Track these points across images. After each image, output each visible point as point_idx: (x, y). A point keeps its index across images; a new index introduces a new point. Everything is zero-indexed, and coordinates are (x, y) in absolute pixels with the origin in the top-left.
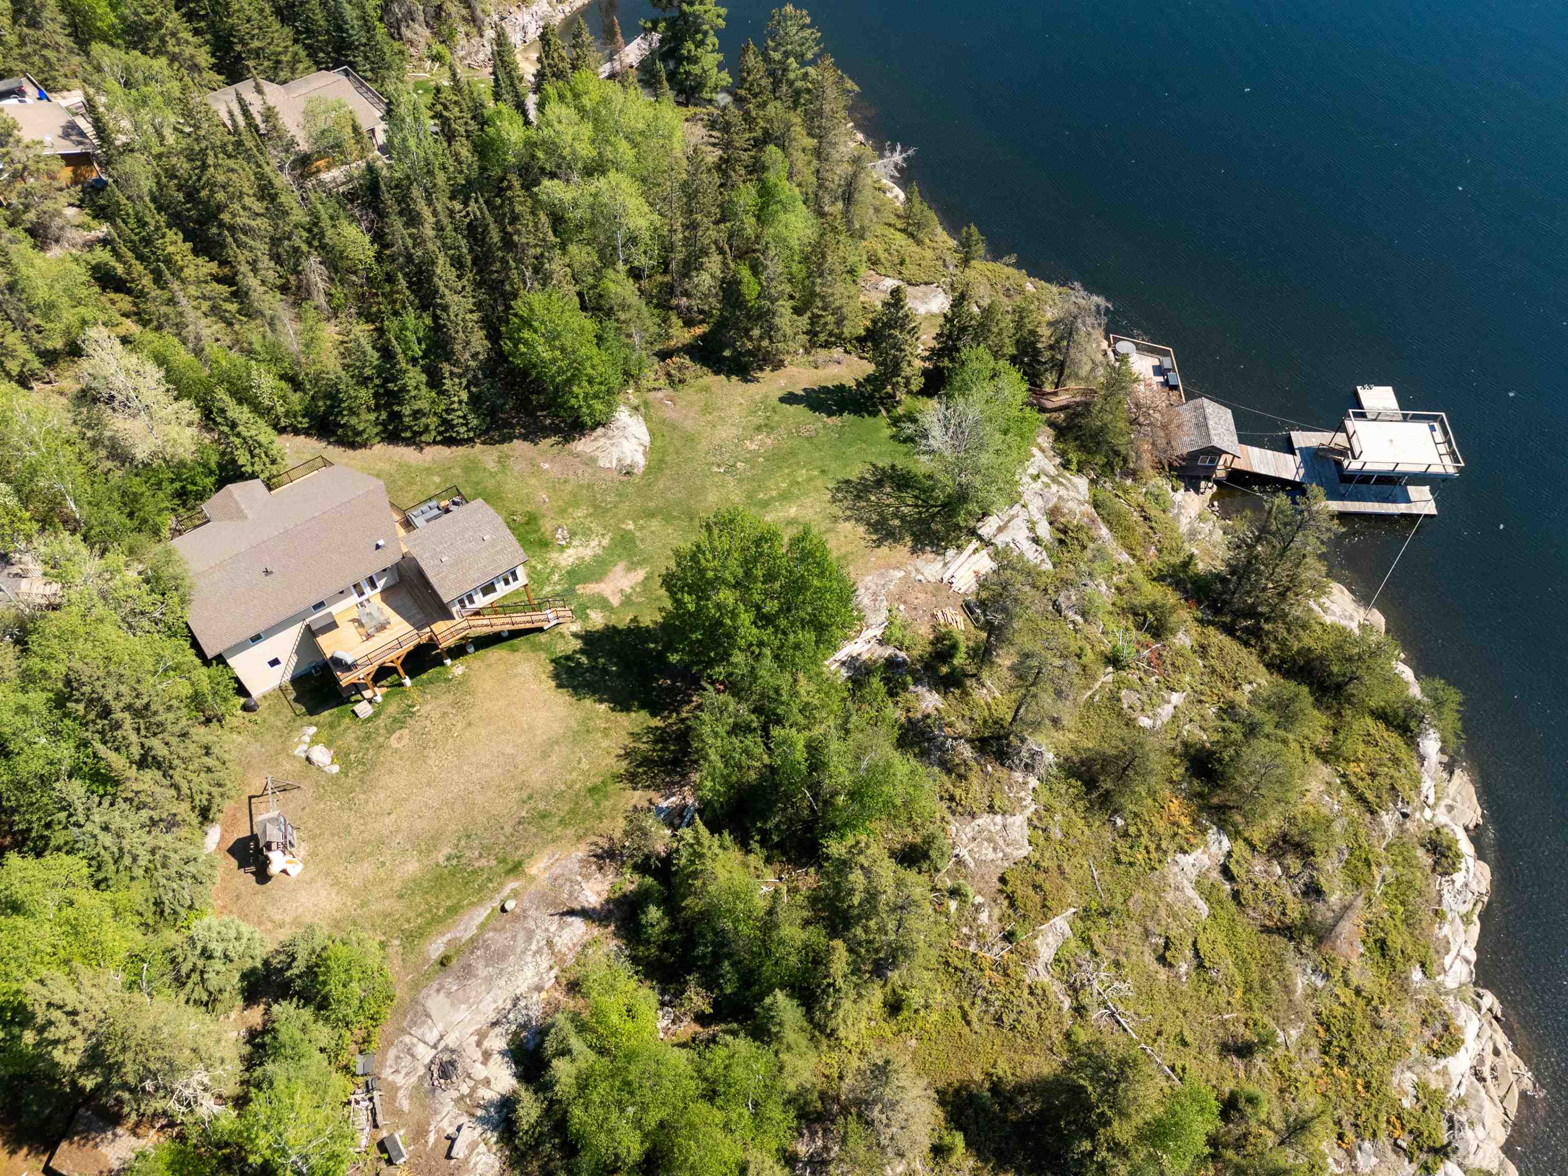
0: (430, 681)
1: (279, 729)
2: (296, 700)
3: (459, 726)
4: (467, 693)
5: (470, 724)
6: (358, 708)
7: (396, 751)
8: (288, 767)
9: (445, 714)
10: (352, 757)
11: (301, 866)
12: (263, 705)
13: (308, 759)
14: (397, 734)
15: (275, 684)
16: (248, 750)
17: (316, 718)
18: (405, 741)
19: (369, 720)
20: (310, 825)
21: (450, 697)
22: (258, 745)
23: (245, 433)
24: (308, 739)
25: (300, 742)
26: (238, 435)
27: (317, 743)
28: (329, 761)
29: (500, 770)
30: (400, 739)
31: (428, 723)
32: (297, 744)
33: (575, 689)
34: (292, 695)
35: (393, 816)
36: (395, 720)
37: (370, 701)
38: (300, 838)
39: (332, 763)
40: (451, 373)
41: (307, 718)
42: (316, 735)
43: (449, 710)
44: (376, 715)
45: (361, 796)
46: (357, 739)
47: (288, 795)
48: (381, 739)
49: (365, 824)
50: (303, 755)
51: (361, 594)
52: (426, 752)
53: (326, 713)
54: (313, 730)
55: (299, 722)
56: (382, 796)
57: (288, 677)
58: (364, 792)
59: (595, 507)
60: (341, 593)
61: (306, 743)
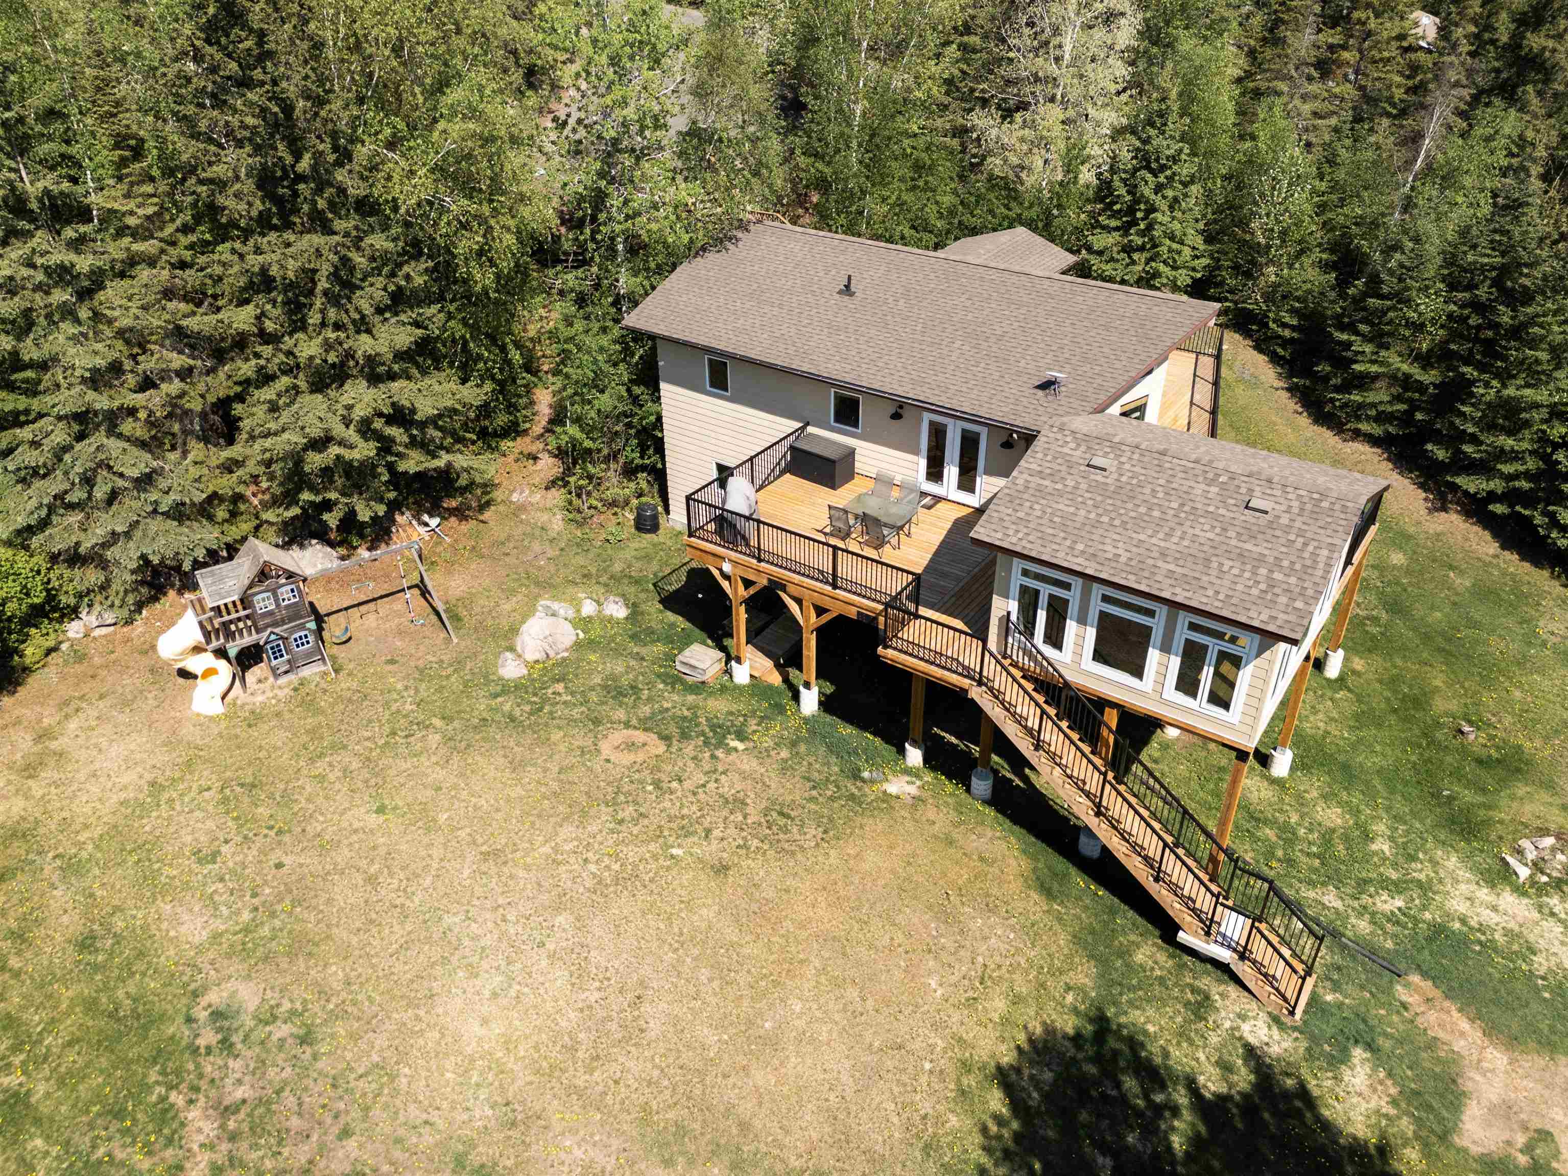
0: (833, 745)
1: (605, 568)
3: (708, 849)
4: (826, 823)
5: (723, 869)
6: (695, 649)
7: (588, 752)
8: (507, 607)
9: (735, 803)
10: (557, 688)
14: (644, 737)
16: (535, 544)
17: (655, 608)
18: (626, 758)
19: (677, 682)
21: (797, 796)
22: (551, 554)
24: (586, 609)
25: (578, 602)
27: (583, 627)
28: (532, 654)
30: (628, 746)
31: (697, 780)
32: (570, 600)
35: (373, 820)
36: (686, 720)
39: (530, 662)
41: (648, 597)
42: (605, 620)
43: (756, 807)
44: (694, 688)
45: (434, 738)
46: (610, 677)
47: (430, 630)
48: (619, 715)
49: (346, 775)
50: (539, 615)
52: (599, 810)
53: (672, 617)
54: (618, 613)
55: (633, 589)
56: (439, 774)
58: (446, 740)
60: (896, 416)
61: (578, 611)
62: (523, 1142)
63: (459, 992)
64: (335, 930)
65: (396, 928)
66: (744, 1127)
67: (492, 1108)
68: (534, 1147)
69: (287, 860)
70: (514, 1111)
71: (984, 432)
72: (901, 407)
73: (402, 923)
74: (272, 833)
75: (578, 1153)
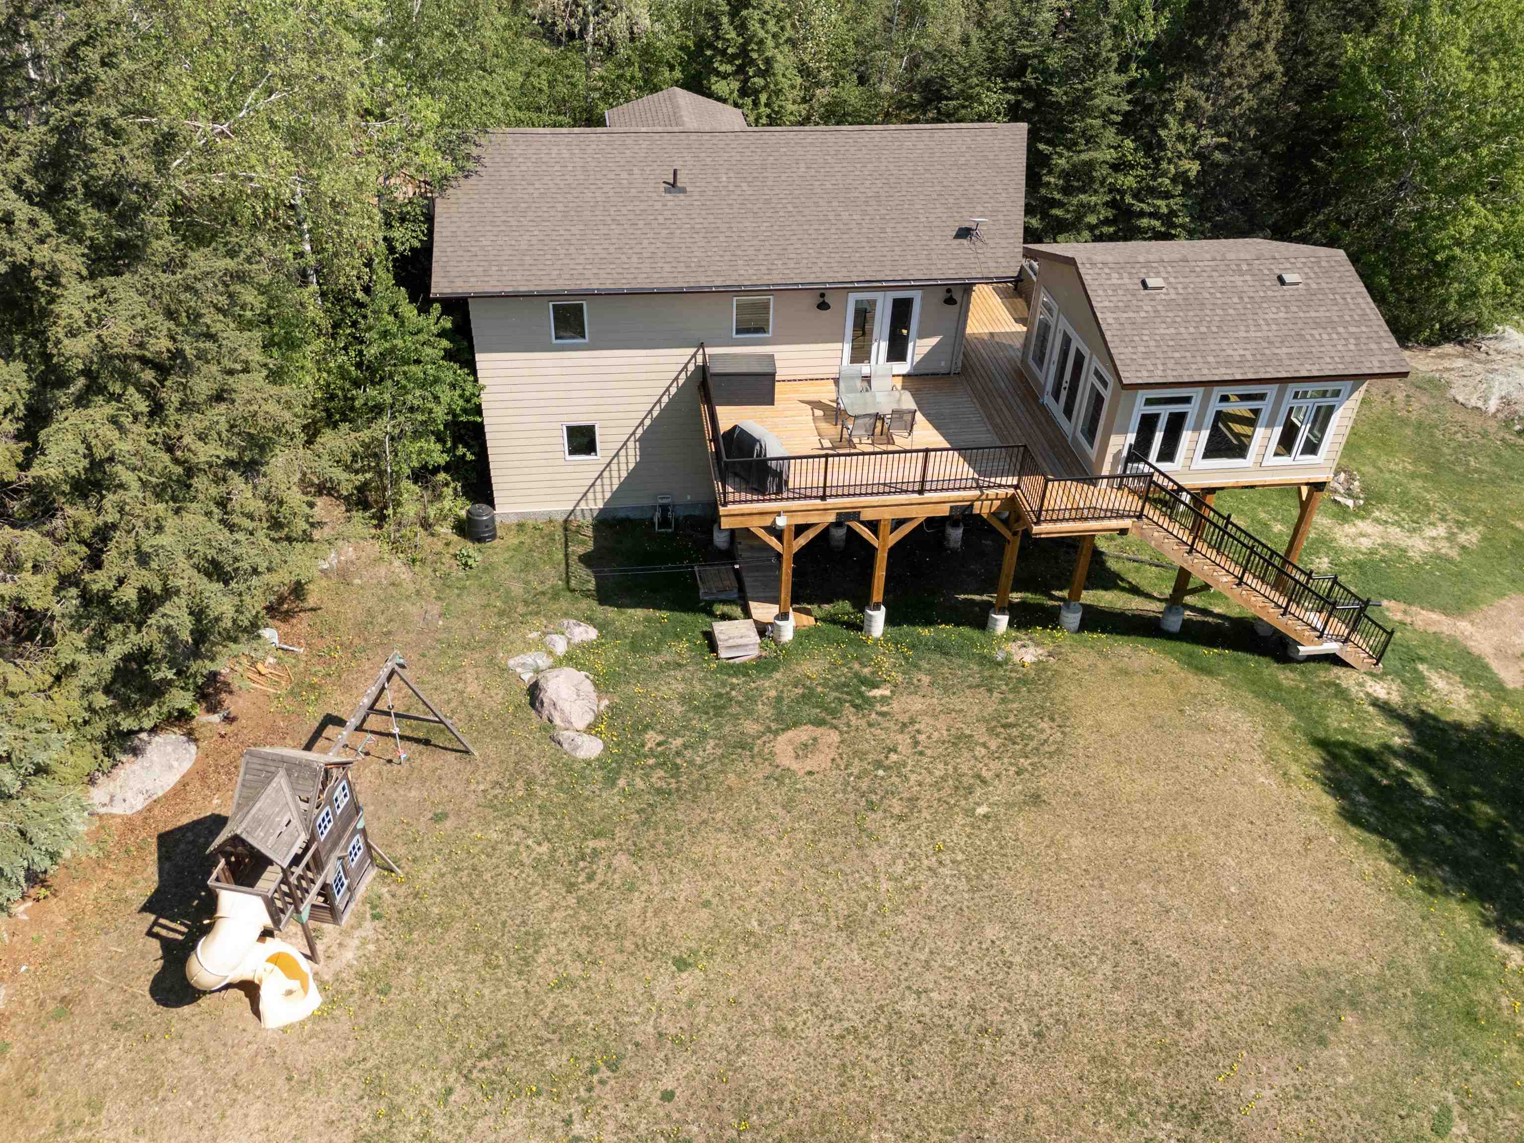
0: (941, 649)
1: (508, 597)
2: (586, 560)
3: (1000, 791)
4: (1042, 712)
5: (1036, 799)
6: (721, 629)
7: (781, 776)
8: (473, 688)
9: (961, 741)
10: (652, 738)
11: (313, 1000)
12: (506, 541)
13: (534, 691)
14: (804, 734)
15: (560, 506)
16: (407, 607)
17: (611, 612)
18: (819, 761)
19: (742, 670)
20: (426, 875)
21: (992, 705)
22: (435, 609)
23: (754, 26)
24: (560, 646)
25: (540, 644)
26: (742, 28)
27: (580, 667)
28: (582, 720)
29: (1119, 1003)
30: (805, 750)
31: (903, 741)
32: (529, 646)
33: (1406, 848)
34: (585, 544)
35: (690, 980)
36: (808, 697)
37: (762, 630)
38: (373, 902)
39: (590, 729)
40: (1191, 104)
41: (589, 605)
42: (587, 647)
43: (980, 734)
44: (763, 666)
45: (622, 861)
46: (684, 699)
47: (427, 760)
48: (750, 727)
49: (588, 960)
50: (528, 677)
51: (860, 354)
52: (872, 820)
53: (639, 613)
54: (587, 633)
55: (563, 604)
56: (684, 889)
57: (596, 503)
58: (636, 854)
59: (1436, 465)
60: (823, 306)
61: (550, 653)
62: (1221, 1123)
63: (1008, 1057)
64: (822, 1105)
65: (874, 1054)
66: (1323, 973)
67: (1166, 1120)
68: (1233, 1118)
69: (668, 1083)
70: (1184, 1107)
71: (917, 296)
72: (823, 295)
73: (871, 1046)
74: (605, 1073)
75: (1268, 1093)
